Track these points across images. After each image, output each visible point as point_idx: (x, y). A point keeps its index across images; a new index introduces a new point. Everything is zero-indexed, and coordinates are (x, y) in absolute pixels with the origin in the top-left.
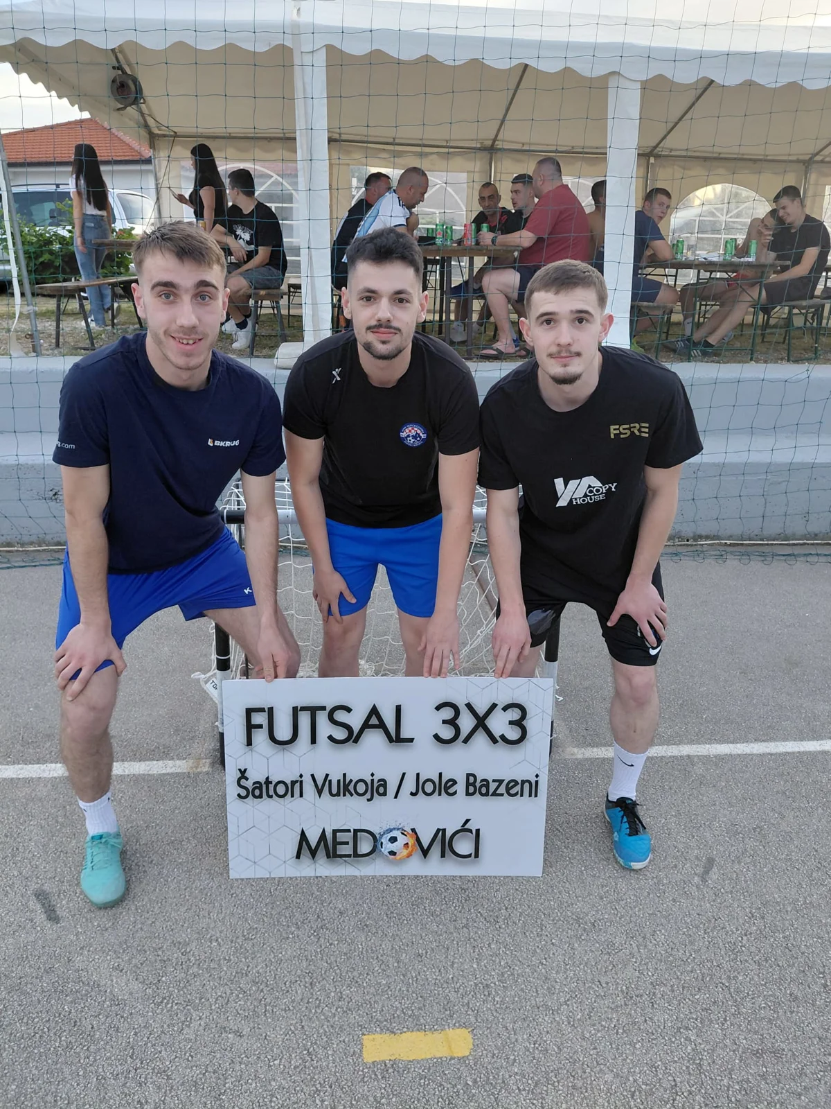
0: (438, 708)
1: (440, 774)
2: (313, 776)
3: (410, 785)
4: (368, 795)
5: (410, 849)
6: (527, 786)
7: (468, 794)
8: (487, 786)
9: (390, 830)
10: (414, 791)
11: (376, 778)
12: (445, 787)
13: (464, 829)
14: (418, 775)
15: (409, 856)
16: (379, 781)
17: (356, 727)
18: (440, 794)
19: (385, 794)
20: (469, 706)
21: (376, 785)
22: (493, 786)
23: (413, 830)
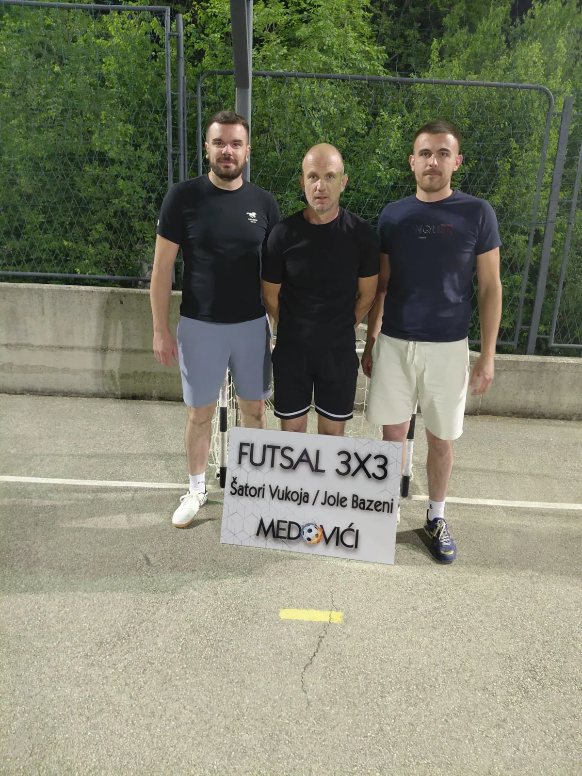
0: (339, 454)
1: (338, 493)
2: (270, 486)
3: (321, 498)
4: (298, 502)
5: (319, 538)
6: (386, 505)
7: (353, 507)
8: (364, 503)
9: (308, 525)
10: (323, 502)
11: (303, 492)
12: (340, 501)
13: (350, 529)
14: (326, 492)
15: (318, 542)
16: (305, 493)
17: (295, 460)
18: (337, 506)
19: (307, 502)
20: (356, 454)
21: (303, 496)
22: (367, 504)
23: (321, 526)
